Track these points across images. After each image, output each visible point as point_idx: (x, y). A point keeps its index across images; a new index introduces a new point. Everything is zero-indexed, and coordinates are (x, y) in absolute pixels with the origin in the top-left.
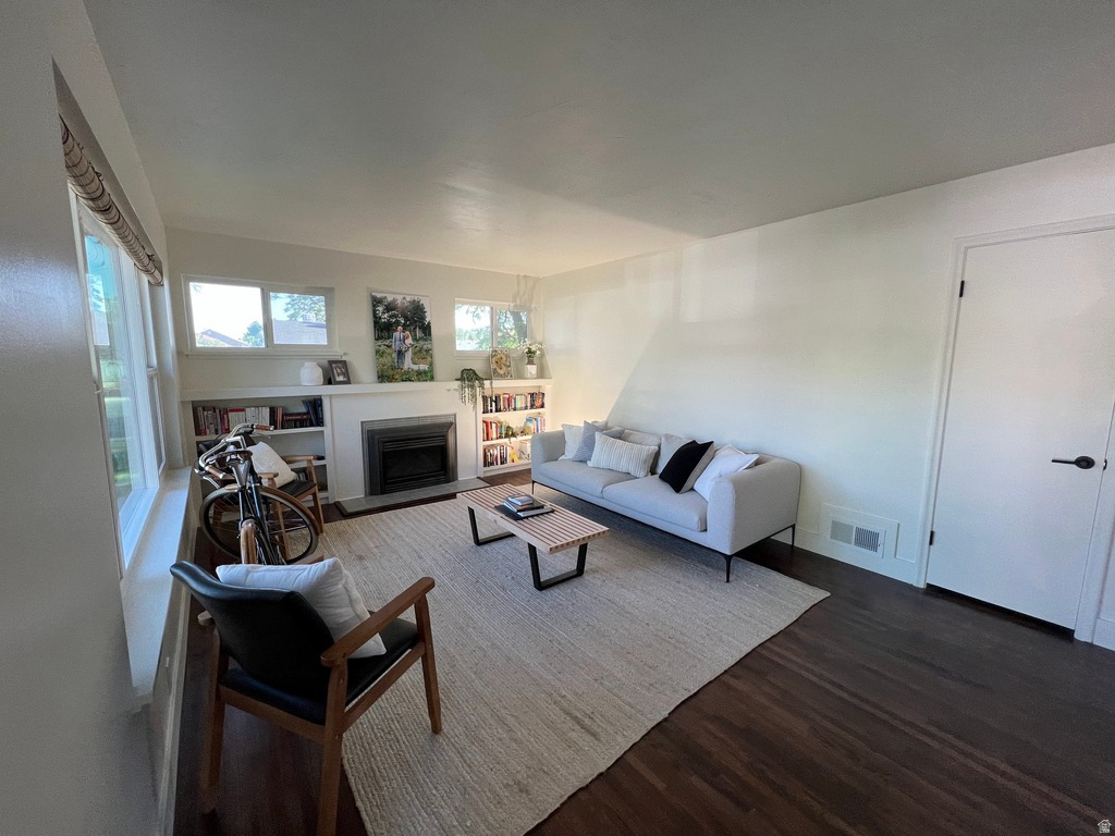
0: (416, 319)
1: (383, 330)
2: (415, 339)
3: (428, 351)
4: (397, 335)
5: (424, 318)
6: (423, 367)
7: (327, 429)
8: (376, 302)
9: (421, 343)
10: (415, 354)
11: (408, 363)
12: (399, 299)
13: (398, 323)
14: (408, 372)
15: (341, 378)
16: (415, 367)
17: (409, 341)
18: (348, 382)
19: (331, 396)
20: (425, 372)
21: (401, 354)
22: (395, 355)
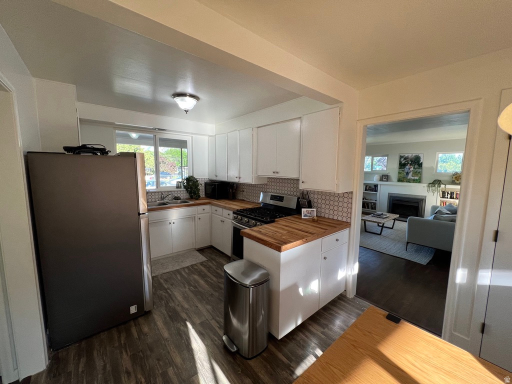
0: (416, 162)
1: (402, 166)
2: (414, 168)
3: (419, 172)
4: (407, 167)
5: (420, 161)
6: (416, 178)
7: (378, 193)
8: (401, 157)
9: (417, 170)
10: (413, 173)
11: (410, 176)
12: (410, 155)
13: (408, 163)
14: (409, 179)
15: (385, 180)
16: (413, 178)
17: (412, 169)
18: (387, 181)
19: (381, 185)
20: (417, 180)
21: (408, 173)
22: (405, 174)
